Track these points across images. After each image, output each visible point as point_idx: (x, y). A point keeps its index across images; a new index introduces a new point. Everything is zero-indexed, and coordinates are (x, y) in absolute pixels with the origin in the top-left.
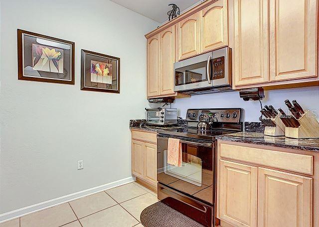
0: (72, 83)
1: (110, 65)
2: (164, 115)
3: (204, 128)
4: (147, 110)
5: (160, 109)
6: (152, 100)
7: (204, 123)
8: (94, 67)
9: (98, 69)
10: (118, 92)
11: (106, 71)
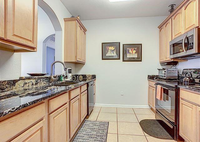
0: (119, 59)
1: (136, 48)
2: (166, 73)
3: (187, 81)
4: (159, 70)
5: (164, 69)
6: (162, 64)
7: (188, 79)
8: (129, 51)
9: (130, 51)
10: (141, 61)
11: (134, 51)
